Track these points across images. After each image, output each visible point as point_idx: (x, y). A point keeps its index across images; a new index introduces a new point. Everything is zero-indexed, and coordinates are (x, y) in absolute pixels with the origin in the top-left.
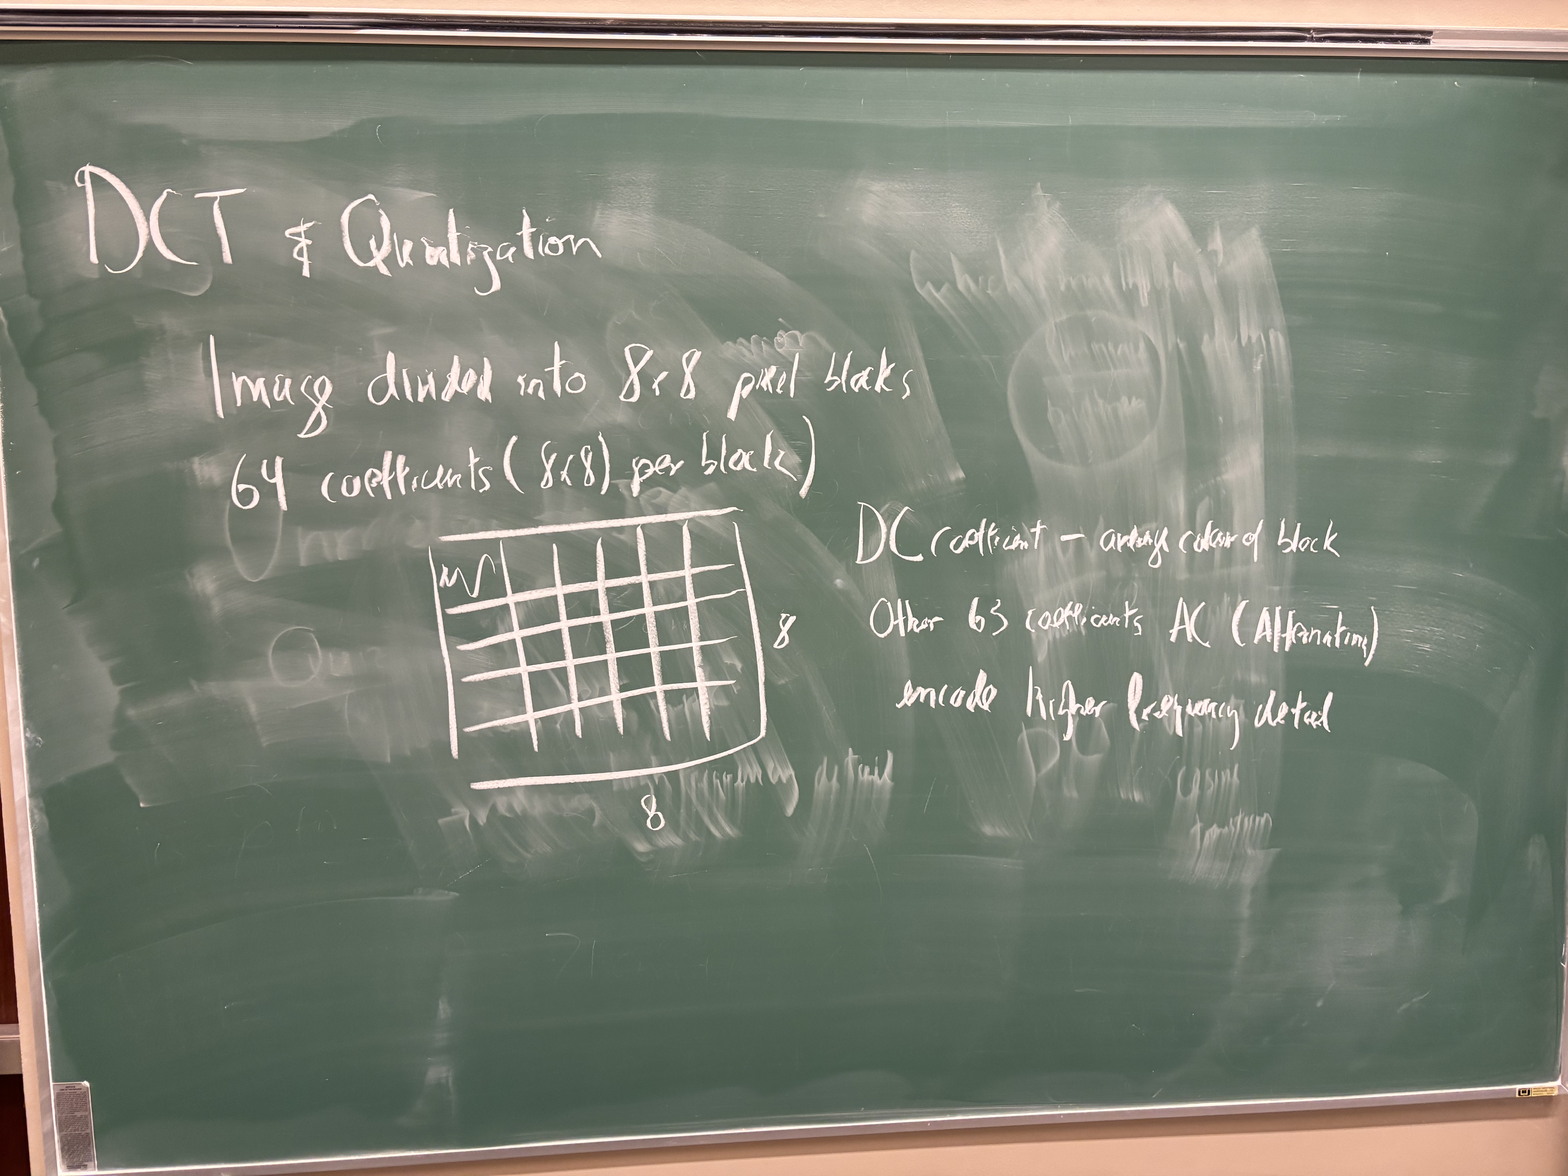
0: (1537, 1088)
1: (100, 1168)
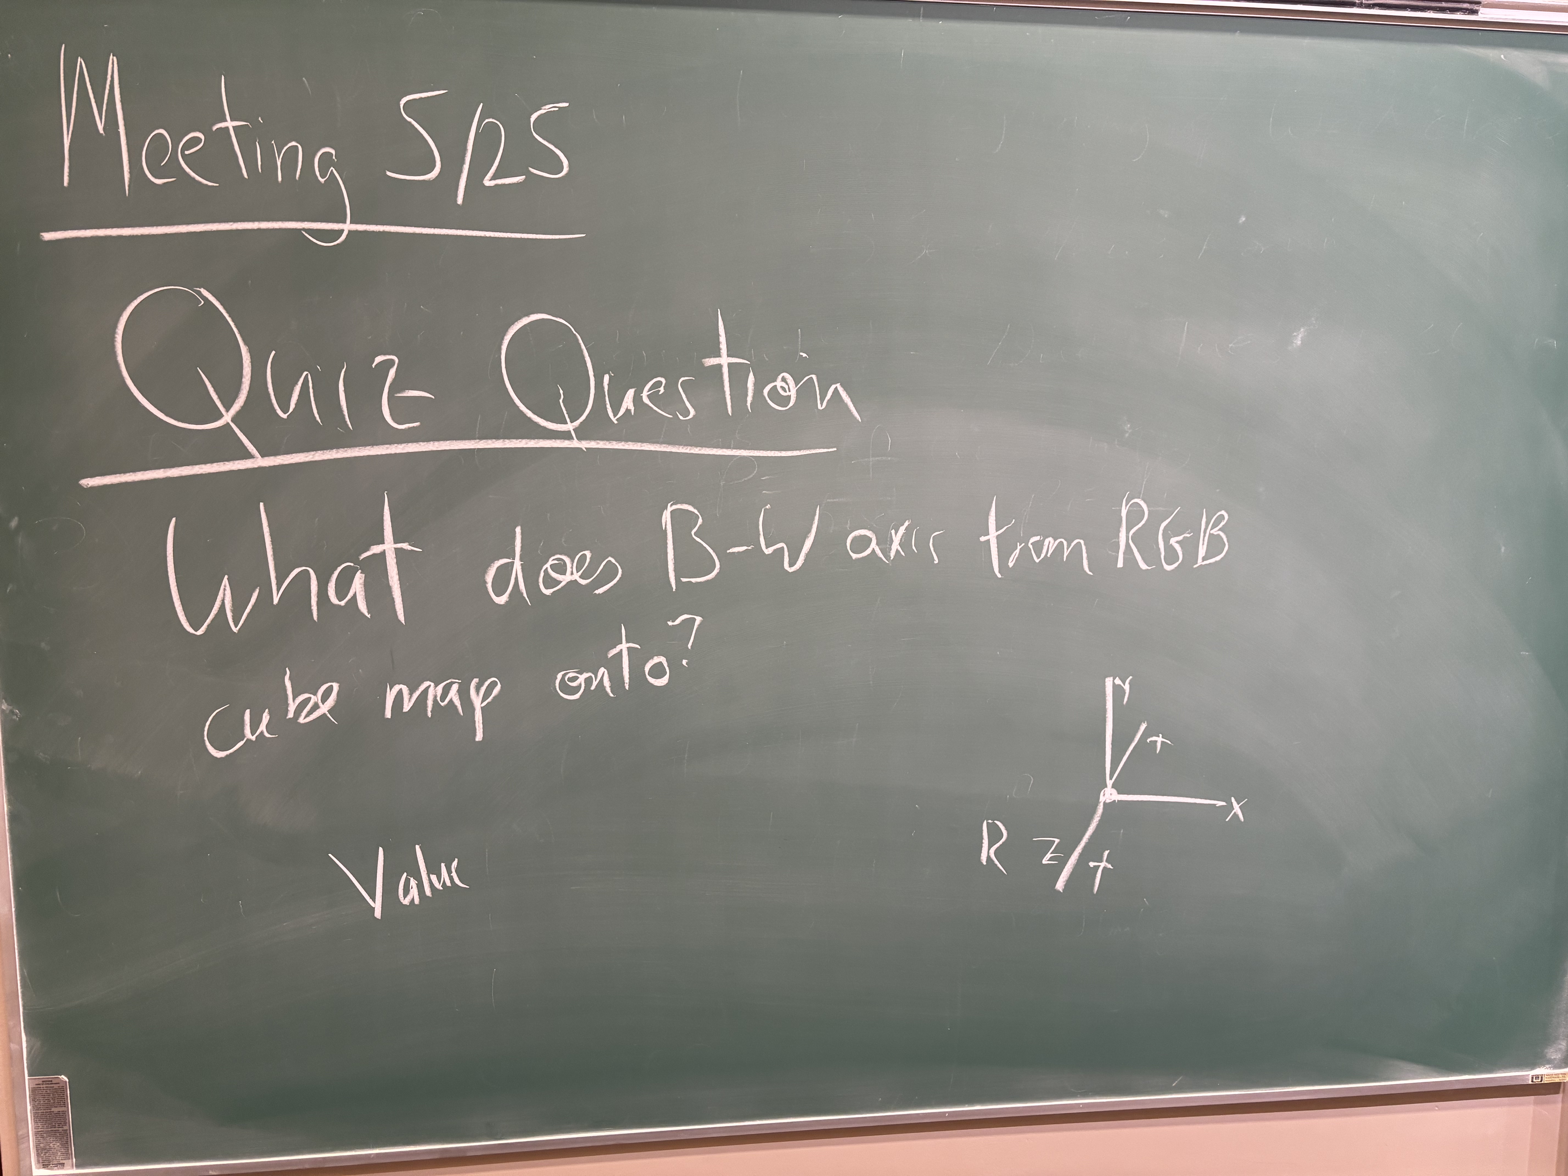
1: (78, 1166)
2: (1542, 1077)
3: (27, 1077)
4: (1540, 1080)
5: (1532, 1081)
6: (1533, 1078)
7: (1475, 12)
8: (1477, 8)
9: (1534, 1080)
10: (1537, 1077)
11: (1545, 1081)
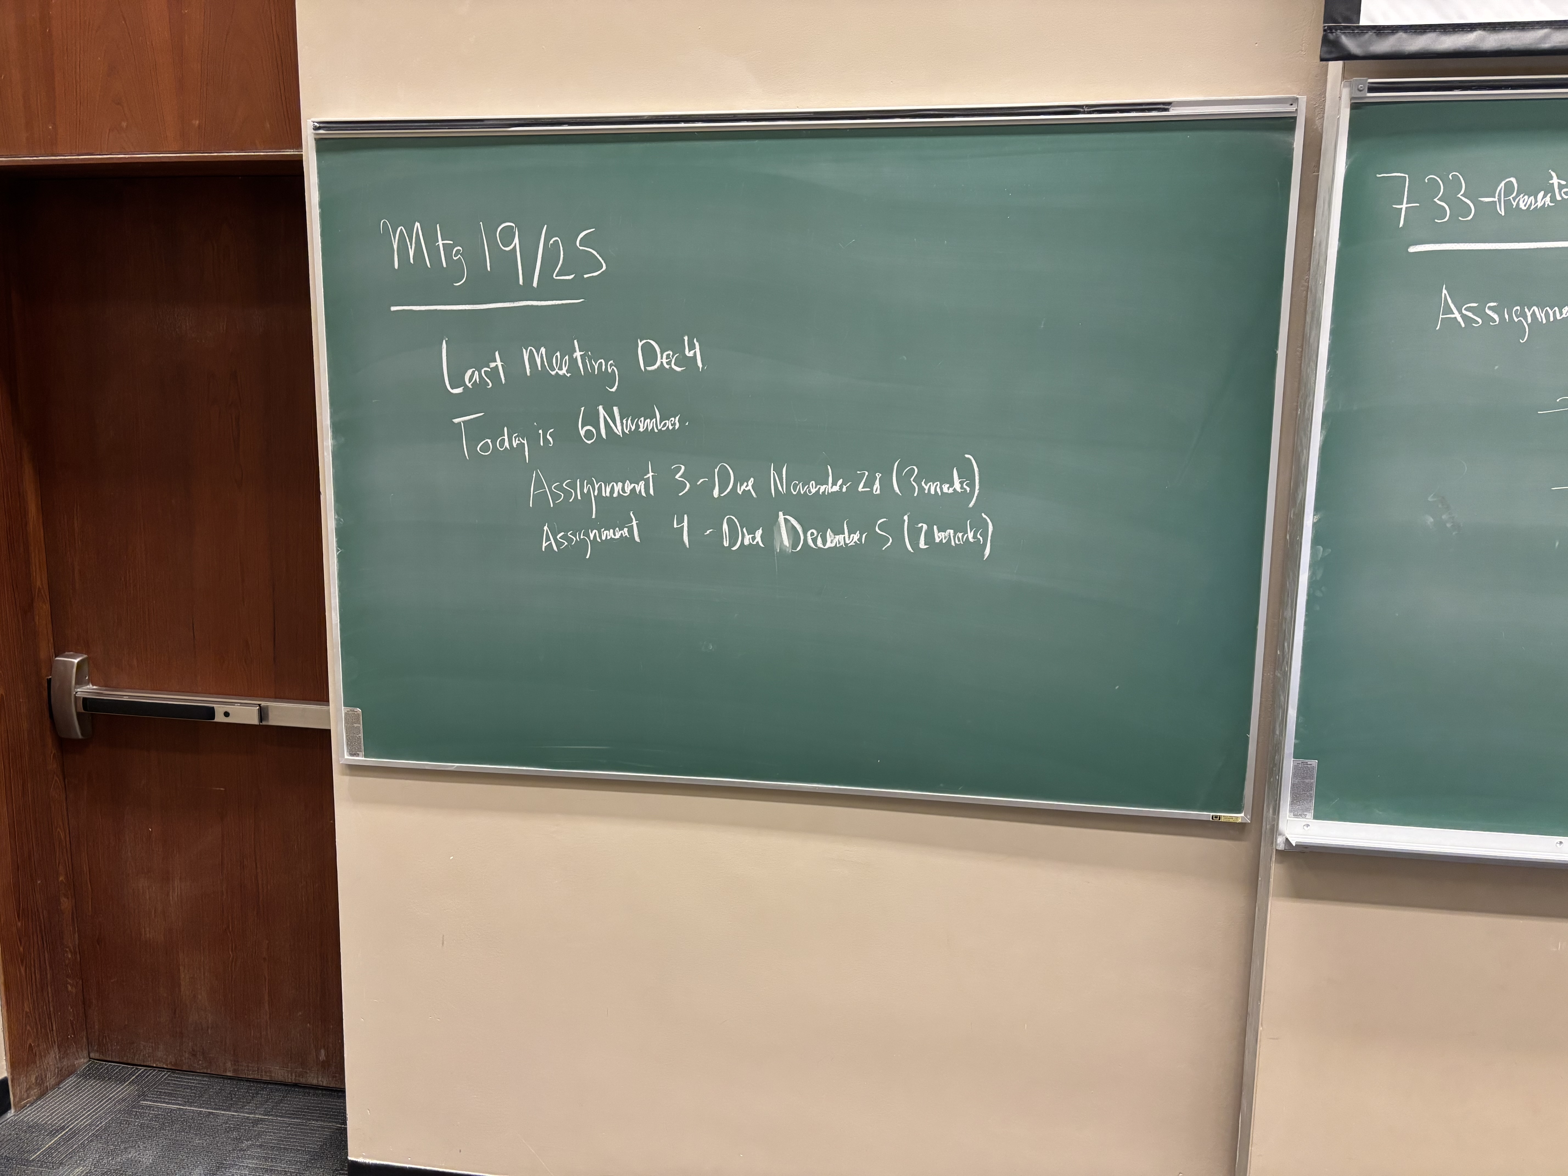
0: (1225, 816)
1: (365, 757)
2: (1220, 818)
3: (343, 707)
4: (1218, 819)
5: (1213, 819)
6: (1213, 817)
7: (1166, 110)
8: (1168, 107)
9: (1214, 819)
10: (1216, 817)
11: (1222, 820)
